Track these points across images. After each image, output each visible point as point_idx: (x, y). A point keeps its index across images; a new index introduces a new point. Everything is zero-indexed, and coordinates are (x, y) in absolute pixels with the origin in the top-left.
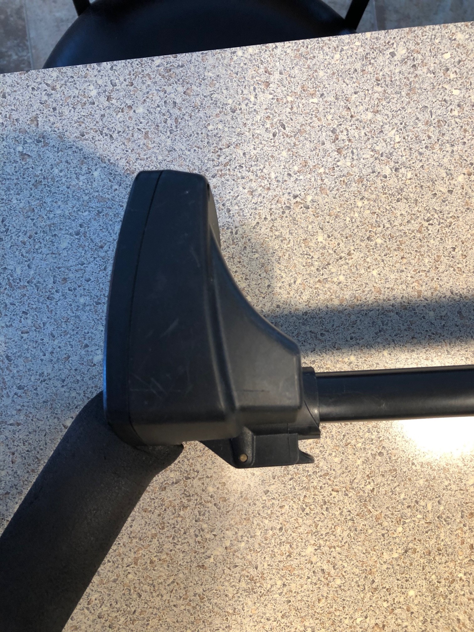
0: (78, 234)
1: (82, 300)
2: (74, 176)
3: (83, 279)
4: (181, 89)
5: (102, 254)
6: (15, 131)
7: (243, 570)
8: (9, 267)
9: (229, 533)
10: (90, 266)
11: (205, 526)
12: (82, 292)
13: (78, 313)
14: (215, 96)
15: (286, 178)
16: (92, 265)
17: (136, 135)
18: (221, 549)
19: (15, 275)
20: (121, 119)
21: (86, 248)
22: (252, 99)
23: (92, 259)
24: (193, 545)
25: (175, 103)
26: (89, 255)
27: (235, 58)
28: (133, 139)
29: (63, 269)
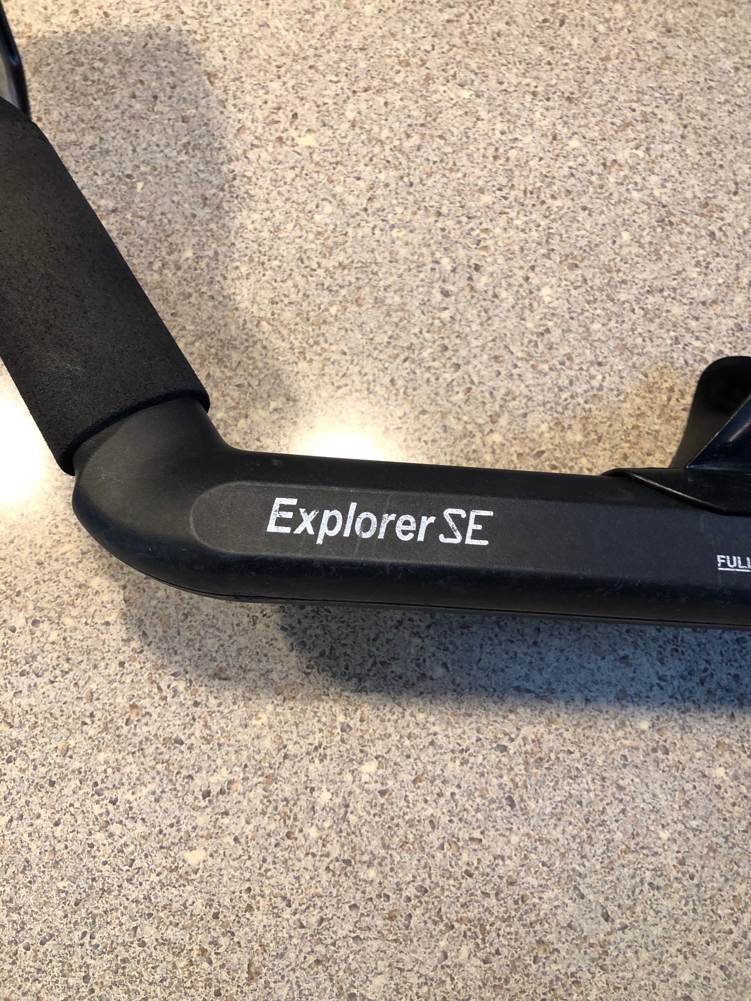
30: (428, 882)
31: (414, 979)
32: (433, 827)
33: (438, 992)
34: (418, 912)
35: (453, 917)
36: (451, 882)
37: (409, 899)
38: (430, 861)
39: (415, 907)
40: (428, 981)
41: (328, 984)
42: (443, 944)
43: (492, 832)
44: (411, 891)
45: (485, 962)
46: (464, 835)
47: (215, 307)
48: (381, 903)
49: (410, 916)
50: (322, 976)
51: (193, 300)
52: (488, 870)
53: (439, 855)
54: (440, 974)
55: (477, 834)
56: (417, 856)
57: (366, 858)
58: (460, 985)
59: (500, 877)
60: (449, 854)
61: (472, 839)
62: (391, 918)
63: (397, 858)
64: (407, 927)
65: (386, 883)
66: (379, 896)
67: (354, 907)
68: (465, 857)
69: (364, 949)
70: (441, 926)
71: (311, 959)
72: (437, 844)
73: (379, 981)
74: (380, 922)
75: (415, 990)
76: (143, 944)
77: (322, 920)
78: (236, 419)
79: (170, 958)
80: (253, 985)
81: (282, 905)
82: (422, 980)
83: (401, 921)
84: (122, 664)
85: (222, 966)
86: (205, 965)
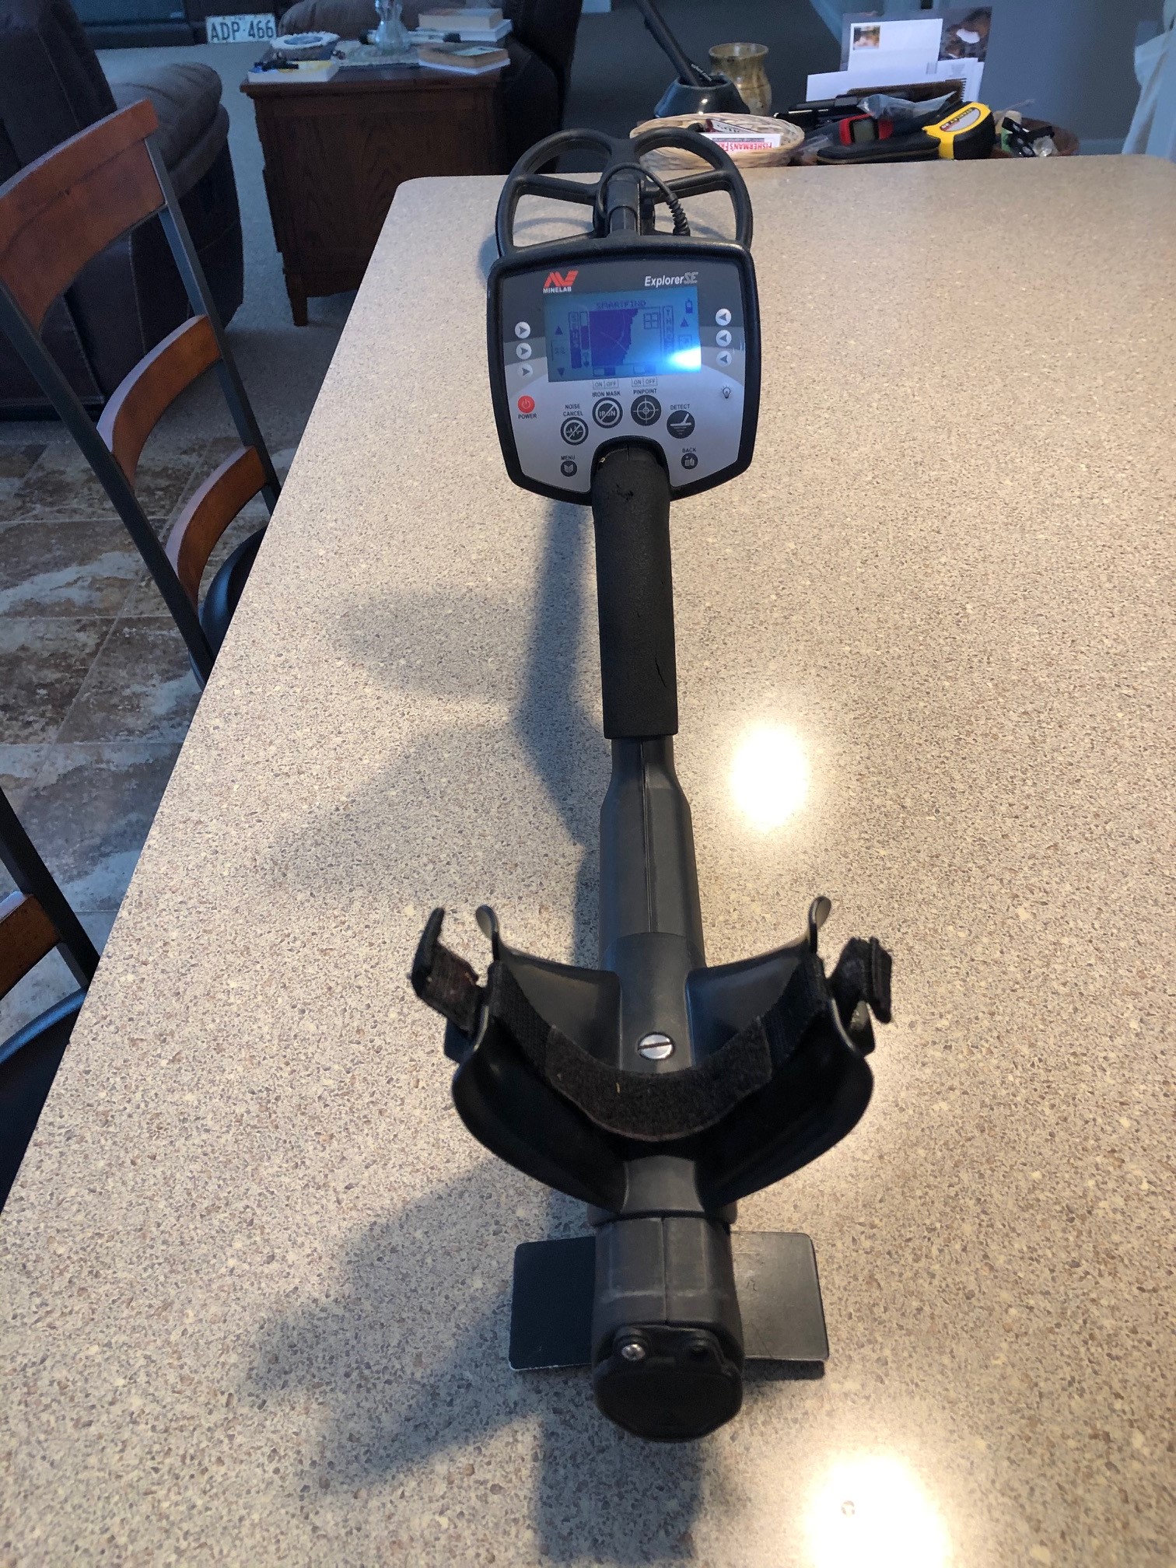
0: (303, 1011)
1: (393, 1015)
2: (226, 1008)
3: (365, 1012)
4: (169, 895)
5: (340, 988)
6: (138, 1065)
7: (783, 888)
8: (319, 1093)
9: (733, 896)
10: (350, 1003)
11: (721, 918)
12: (381, 1015)
13: (409, 1021)
14: (190, 867)
15: (313, 815)
16: (349, 1001)
17: (202, 942)
18: (754, 906)
19: (333, 1087)
20: (177, 954)
21: (326, 1004)
22: (210, 836)
23: (342, 1000)
24: (746, 933)
25: (181, 902)
26: (336, 1002)
27: (156, 846)
28: (206, 945)
29: (344, 1032)
30: (385, 1053)
31: (311, 1050)
32: (428, 1053)
33: (301, 1067)
34: (362, 1048)
35: (356, 1073)
36: (384, 1069)
37: (372, 1041)
38: (401, 1053)
39: (366, 1046)
40: (309, 1059)
41: (314, 996)
42: (336, 1067)
43: (424, 1095)
44: (378, 1042)
45: (320, 1097)
46: (422, 1075)
47: (842, 873)
48: (371, 1023)
49: (359, 1043)
50: (319, 992)
51: (843, 859)
52: (392, 1094)
53: (406, 1059)
54: (313, 1067)
55: (421, 1084)
56: (405, 1043)
57: (405, 1010)
58: (303, 1081)
59: (386, 1104)
60: (407, 1066)
61: (418, 1081)
62: (358, 1031)
63: (404, 1031)
64: (351, 1042)
65: (385, 1025)
66: (375, 1022)
67: (368, 1006)
68: (403, 1077)
69: (336, 1015)
70: (350, 1065)
71: (332, 984)
72: (415, 1057)
73: (312, 1028)
74: (355, 1024)
75: (303, 1051)
76: (351, 891)
77: (360, 988)
78: (749, 895)
79: (340, 906)
80: (317, 953)
81: (373, 963)
82: (310, 1055)
83: (356, 1038)
84: (546, 855)
85: (332, 934)
86: (334, 925)
